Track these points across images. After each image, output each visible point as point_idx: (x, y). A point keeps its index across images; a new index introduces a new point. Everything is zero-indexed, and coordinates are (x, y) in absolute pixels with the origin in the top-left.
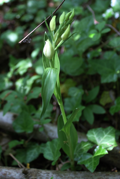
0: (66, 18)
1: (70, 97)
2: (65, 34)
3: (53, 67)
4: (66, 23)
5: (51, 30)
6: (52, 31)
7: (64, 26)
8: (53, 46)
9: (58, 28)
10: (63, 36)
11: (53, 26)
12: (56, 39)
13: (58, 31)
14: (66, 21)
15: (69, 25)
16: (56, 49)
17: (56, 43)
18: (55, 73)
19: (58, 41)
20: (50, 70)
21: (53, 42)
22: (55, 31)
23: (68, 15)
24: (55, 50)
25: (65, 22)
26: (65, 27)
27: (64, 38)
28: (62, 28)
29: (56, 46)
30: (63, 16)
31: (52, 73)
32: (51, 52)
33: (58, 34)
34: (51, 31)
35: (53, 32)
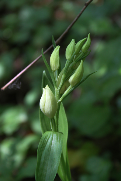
0: (76, 50)
1: (89, 174)
2: (75, 77)
3: (56, 130)
4: (76, 58)
5: (53, 69)
6: (54, 71)
7: (74, 62)
8: (56, 96)
9: (64, 66)
10: (71, 79)
11: (56, 62)
12: (61, 84)
13: (63, 70)
14: (77, 54)
15: (82, 60)
16: (60, 100)
17: (60, 90)
18: (59, 141)
19: (63, 87)
20: (51, 136)
21: (56, 89)
22: (59, 71)
23: (81, 44)
24: (60, 103)
25: (75, 56)
26: (76, 64)
27: (73, 82)
28: (71, 65)
29: (61, 95)
30: (71, 46)
31: (54, 141)
32: (52, 107)
33: (63, 76)
34: (52, 71)
35: (57, 72)
